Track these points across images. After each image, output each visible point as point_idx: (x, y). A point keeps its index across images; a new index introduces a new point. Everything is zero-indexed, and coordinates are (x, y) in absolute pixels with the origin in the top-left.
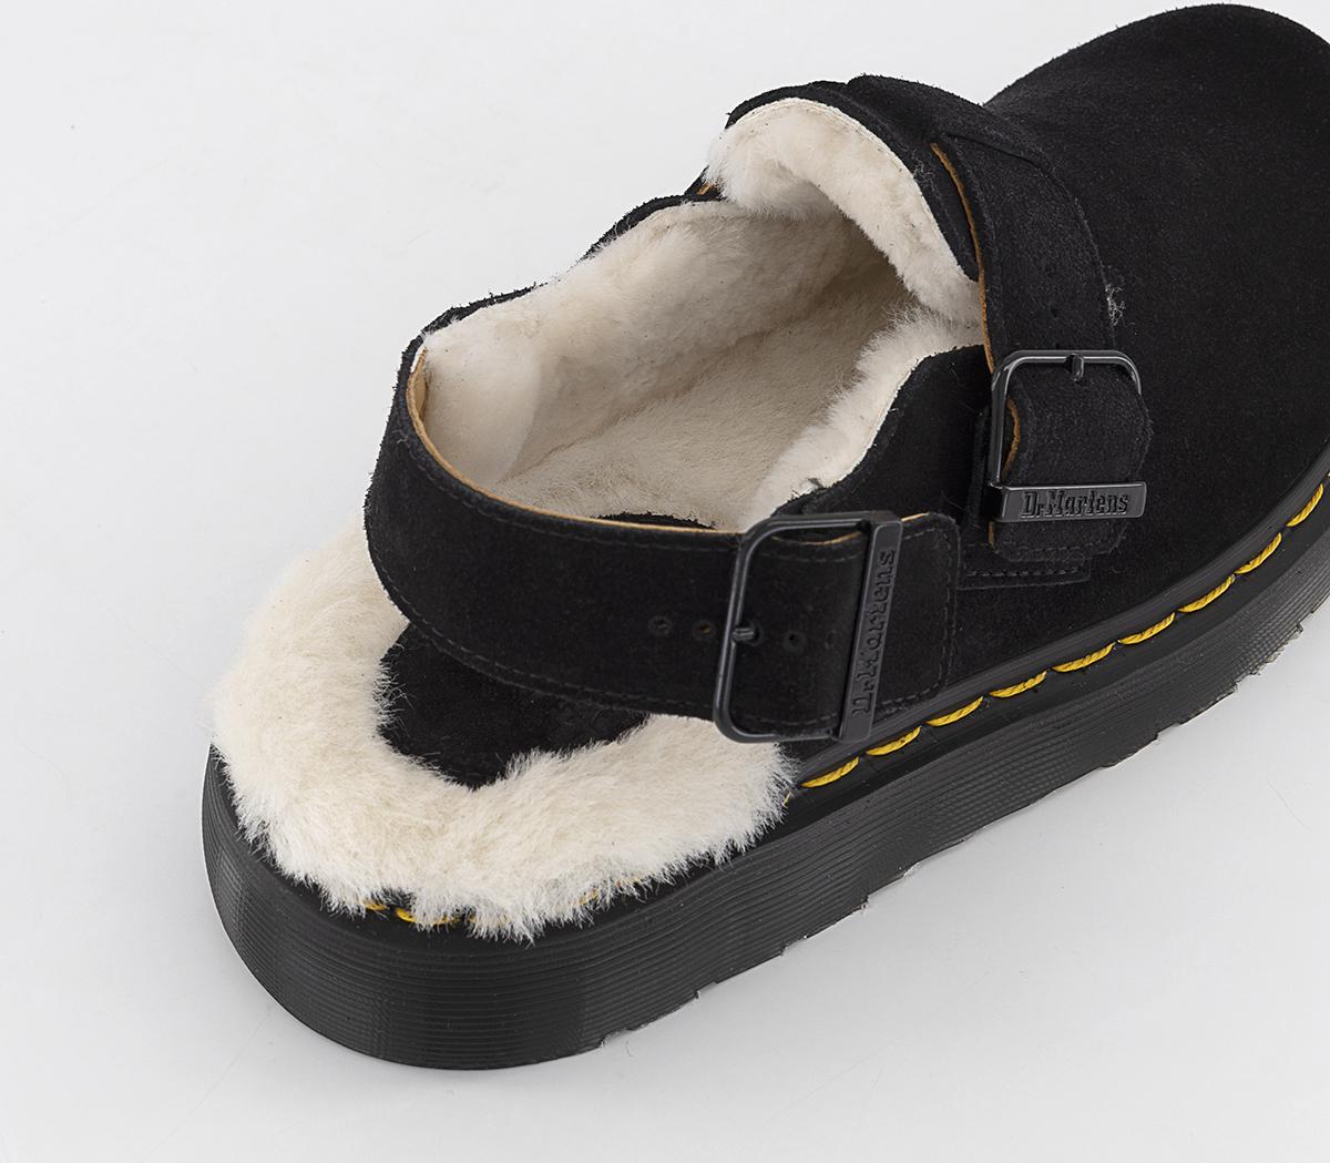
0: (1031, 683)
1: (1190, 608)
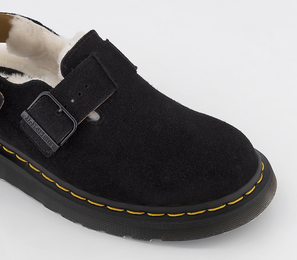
0: (35, 169)
1: (72, 193)
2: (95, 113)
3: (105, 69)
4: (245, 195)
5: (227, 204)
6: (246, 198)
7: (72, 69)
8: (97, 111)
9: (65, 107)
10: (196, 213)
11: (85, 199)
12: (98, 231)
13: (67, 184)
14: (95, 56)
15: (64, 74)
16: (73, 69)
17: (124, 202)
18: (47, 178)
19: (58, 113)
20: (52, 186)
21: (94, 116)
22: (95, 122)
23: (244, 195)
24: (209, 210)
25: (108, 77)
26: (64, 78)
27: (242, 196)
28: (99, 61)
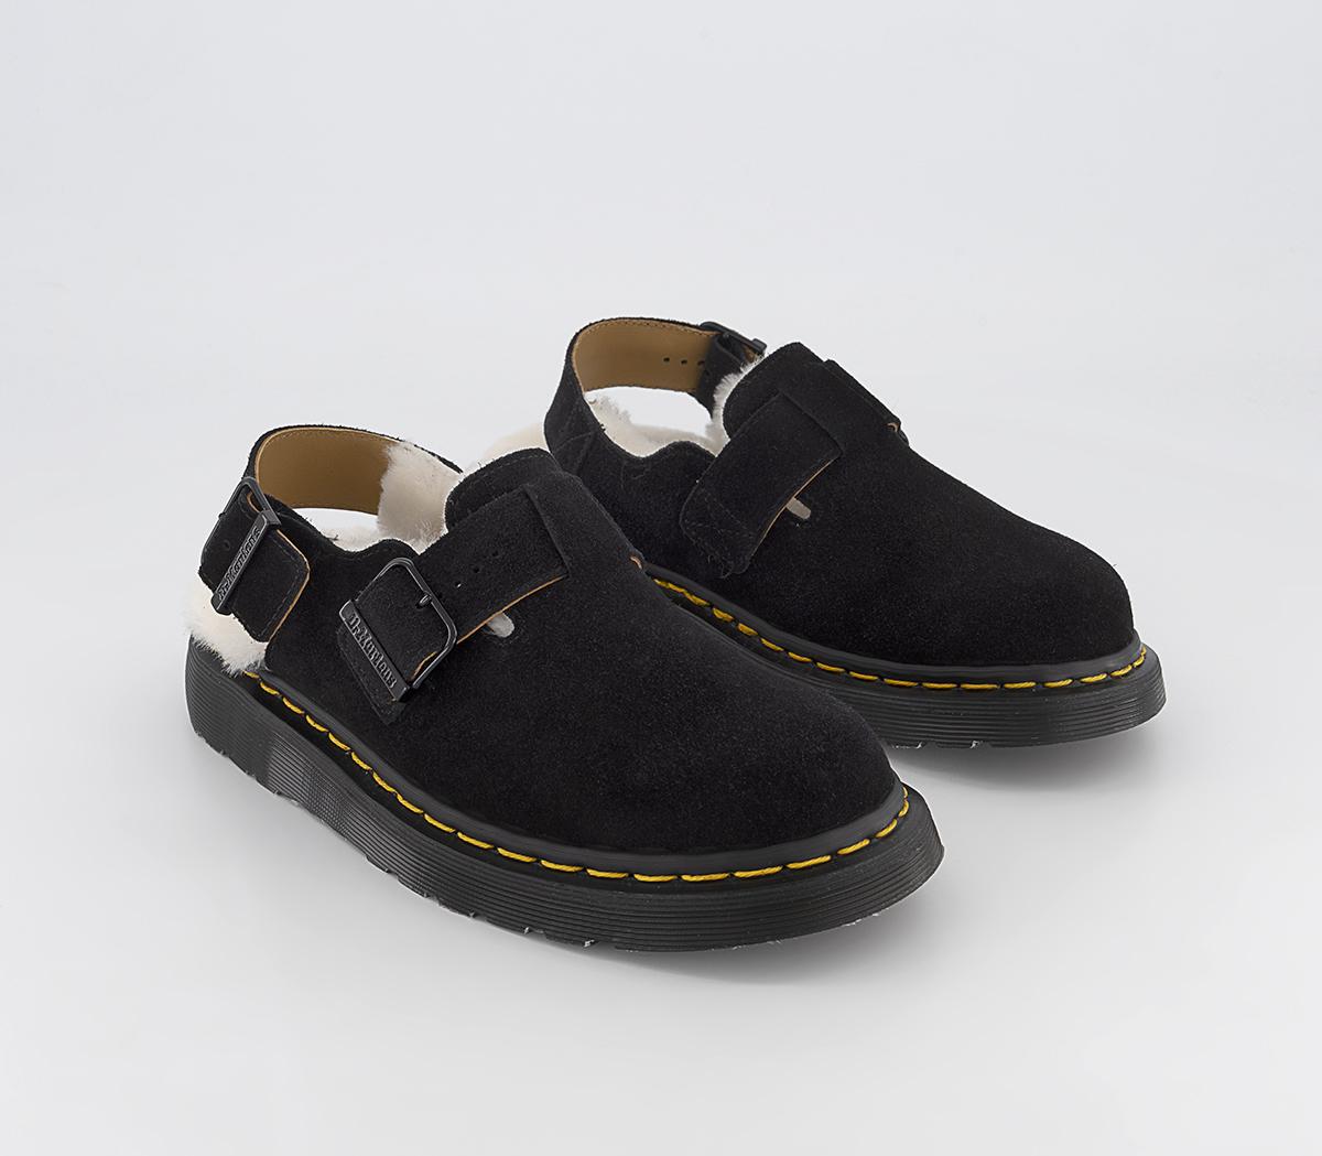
2: (505, 619)
3: (547, 522)
4: (838, 855)
5: (785, 867)
6: (839, 862)
7: (469, 511)
8: (508, 613)
9: (439, 597)
10: (701, 878)
11: (451, 830)
12: (472, 914)
13: (419, 794)
14: (528, 491)
15: (450, 522)
16: (473, 512)
17: (537, 837)
18: (381, 783)
19: (419, 606)
20: (388, 801)
21: (503, 626)
22: (502, 639)
23: (834, 854)
24: (737, 874)
25: (552, 542)
26: (447, 531)
27: (827, 855)
28: (536, 504)
